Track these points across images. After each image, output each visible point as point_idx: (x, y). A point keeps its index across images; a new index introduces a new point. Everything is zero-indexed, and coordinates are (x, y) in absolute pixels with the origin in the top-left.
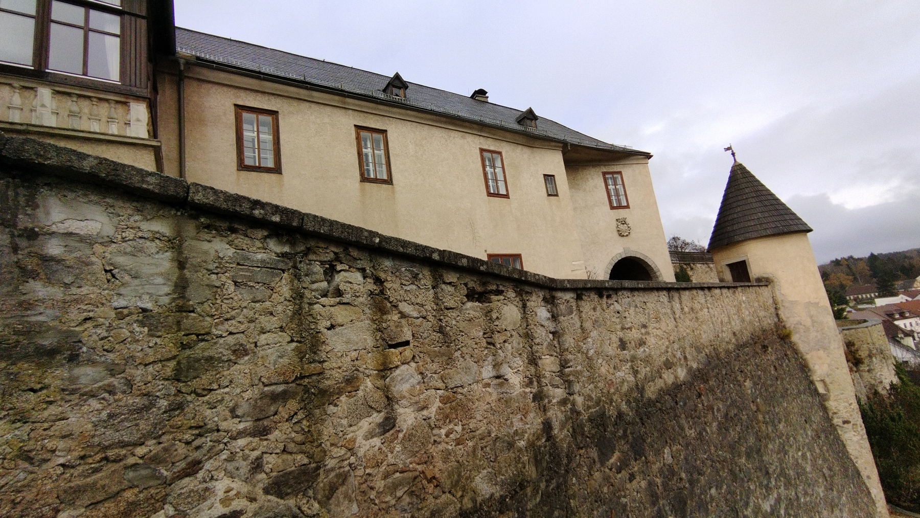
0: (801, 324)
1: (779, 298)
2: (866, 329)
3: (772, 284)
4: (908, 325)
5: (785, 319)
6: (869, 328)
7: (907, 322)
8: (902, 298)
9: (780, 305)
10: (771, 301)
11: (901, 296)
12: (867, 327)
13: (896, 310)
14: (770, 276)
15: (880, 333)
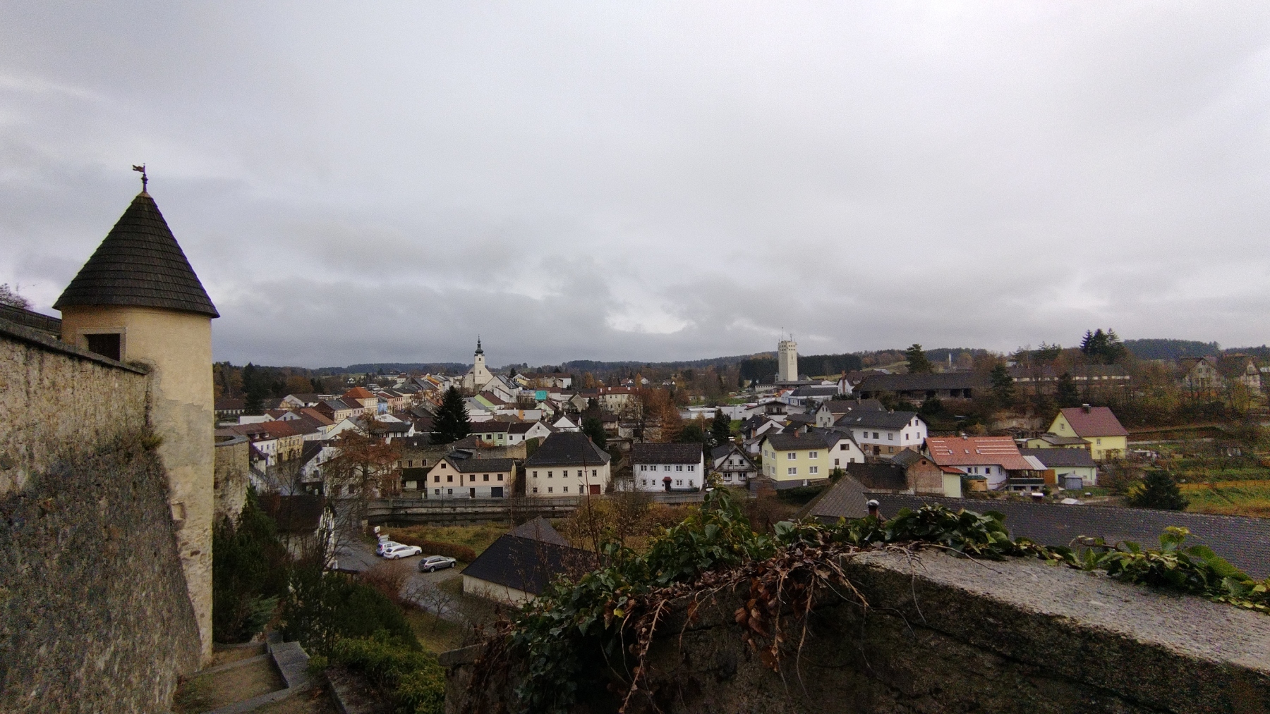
0: (174, 432)
1: (155, 394)
2: (231, 447)
3: (150, 375)
4: (265, 448)
5: (154, 423)
6: (235, 446)
7: (265, 444)
8: (267, 418)
9: (153, 405)
10: (143, 397)
11: (267, 415)
12: (233, 445)
13: (258, 431)
14: (151, 363)
15: (244, 453)
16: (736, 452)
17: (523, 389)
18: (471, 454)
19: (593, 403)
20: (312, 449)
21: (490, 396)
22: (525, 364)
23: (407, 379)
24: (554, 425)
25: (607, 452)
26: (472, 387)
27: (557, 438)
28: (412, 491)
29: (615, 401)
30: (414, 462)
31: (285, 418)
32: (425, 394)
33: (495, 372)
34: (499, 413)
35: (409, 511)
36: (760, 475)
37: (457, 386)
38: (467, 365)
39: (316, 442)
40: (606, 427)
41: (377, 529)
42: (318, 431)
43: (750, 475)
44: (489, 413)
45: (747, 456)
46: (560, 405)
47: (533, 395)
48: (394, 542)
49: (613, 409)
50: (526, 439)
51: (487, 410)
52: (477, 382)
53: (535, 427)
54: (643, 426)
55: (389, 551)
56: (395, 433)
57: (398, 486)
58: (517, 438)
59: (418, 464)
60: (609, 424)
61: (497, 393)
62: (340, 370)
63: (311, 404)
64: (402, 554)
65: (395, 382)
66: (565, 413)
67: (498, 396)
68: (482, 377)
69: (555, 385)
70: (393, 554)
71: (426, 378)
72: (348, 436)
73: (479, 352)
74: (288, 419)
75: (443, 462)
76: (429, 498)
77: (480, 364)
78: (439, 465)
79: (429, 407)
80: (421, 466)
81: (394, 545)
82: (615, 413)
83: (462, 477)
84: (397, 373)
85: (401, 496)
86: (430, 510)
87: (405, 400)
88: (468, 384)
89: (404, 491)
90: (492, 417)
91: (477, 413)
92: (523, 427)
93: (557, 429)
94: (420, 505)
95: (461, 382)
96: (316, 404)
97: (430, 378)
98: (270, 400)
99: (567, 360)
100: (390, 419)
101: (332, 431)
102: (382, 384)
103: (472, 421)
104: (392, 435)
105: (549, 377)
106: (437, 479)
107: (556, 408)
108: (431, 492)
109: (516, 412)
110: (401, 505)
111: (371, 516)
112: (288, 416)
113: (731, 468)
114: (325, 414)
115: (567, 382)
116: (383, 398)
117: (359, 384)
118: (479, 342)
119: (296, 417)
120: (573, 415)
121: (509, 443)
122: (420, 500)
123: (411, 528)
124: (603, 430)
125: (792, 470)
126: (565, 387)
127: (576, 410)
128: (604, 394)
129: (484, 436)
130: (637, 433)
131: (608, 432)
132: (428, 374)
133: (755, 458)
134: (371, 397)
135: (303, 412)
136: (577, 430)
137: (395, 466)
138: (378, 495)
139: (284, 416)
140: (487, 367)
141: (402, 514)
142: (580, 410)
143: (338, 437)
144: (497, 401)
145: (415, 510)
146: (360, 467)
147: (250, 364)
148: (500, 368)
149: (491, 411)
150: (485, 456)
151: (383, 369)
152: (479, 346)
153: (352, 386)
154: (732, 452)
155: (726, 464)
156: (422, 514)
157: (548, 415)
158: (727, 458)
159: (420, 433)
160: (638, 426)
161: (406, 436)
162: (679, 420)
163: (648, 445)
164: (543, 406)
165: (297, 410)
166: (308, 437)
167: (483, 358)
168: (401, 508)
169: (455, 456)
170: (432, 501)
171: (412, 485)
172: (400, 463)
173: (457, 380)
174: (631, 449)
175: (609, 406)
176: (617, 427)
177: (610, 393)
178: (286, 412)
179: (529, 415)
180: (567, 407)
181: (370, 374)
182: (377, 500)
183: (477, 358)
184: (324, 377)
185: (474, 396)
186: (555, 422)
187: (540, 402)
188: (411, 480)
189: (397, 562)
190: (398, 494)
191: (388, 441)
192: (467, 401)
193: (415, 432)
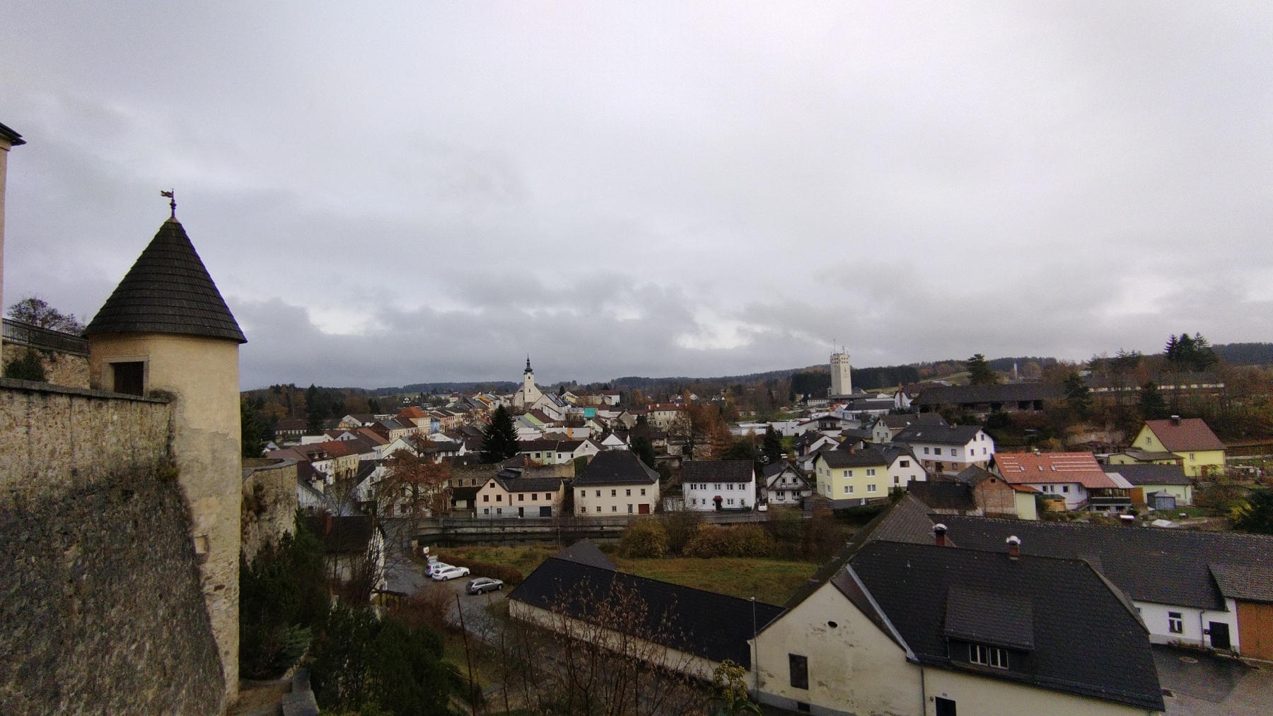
0: (197, 462)
1: (178, 423)
2: (279, 470)
3: (173, 403)
4: (324, 467)
5: (177, 453)
6: (283, 469)
7: (323, 463)
8: (326, 438)
9: (176, 434)
10: (164, 426)
11: (326, 435)
12: (281, 468)
13: (317, 451)
14: (175, 391)
15: (292, 476)
16: (789, 470)
17: (572, 407)
18: (520, 473)
19: (641, 420)
20: (366, 468)
21: (539, 414)
22: (574, 382)
23: (459, 398)
24: (603, 443)
25: (656, 470)
26: (522, 405)
27: (606, 457)
28: (462, 511)
29: (663, 417)
30: (464, 481)
31: (342, 438)
32: (476, 413)
33: (544, 390)
34: (549, 431)
35: (459, 531)
36: (815, 494)
37: (506, 404)
38: (518, 383)
39: (371, 461)
40: (654, 444)
41: (426, 550)
42: (373, 451)
43: (804, 494)
44: (538, 431)
45: (801, 474)
46: (609, 422)
47: (582, 412)
48: (443, 564)
49: (661, 426)
50: (575, 457)
51: (536, 428)
52: (527, 401)
53: (583, 445)
54: (692, 443)
55: (438, 572)
56: (447, 452)
57: (449, 505)
58: (566, 457)
59: (467, 483)
60: (658, 441)
61: (546, 412)
62: (396, 390)
63: (367, 424)
64: (450, 575)
65: (448, 402)
66: (613, 431)
67: (547, 414)
68: (532, 395)
69: (604, 403)
70: (441, 575)
71: (476, 397)
72: (400, 455)
73: (528, 370)
74: (345, 439)
75: (492, 481)
76: (478, 517)
77: (529, 382)
78: (488, 485)
79: (480, 425)
80: (472, 486)
81: (442, 566)
82: (664, 430)
83: (510, 496)
84: (450, 392)
85: (451, 516)
86: (479, 529)
87: (457, 419)
88: (518, 403)
89: (454, 510)
90: (541, 436)
91: (525, 432)
92: (571, 445)
93: (606, 447)
94: (469, 524)
95: (511, 400)
96: (373, 424)
97: (481, 397)
98: (329, 421)
99: (615, 378)
100: (440, 438)
101: (386, 451)
102: (435, 404)
103: (522, 440)
104: (443, 455)
105: (597, 395)
106: (486, 498)
107: (604, 425)
108: (480, 511)
109: (565, 430)
110: (451, 524)
111: (423, 536)
112: (345, 436)
113: (784, 486)
114: (379, 433)
115: (615, 399)
116: (436, 417)
117: (413, 404)
118: (528, 360)
119: (353, 437)
120: (622, 432)
121: (558, 461)
122: (470, 520)
123: (460, 548)
124: (652, 447)
125: (849, 489)
126: (613, 404)
127: (625, 427)
128: (652, 411)
129: (533, 455)
130: (686, 450)
131: (657, 450)
132: (480, 393)
133: (809, 476)
134: (424, 416)
135: (360, 432)
136: (625, 448)
137: (446, 485)
138: (429, 515)
139: (342, 436)
140: (536, 385)
141: (453, 534)
142: (629, 427)
143: (391, 457)
144: (546, 419)
145: (465, 529)
146: (410, 487)
147: (313, 386)
148: (550, 386)
149: (540, 429)
150: (533, 475)
151: (437, 389)
152: (528, 364)
153: (407, 405)
154: (784, 470)
155: (779, 482)
156: (472, 534)
157: (597, 432)
158: (780, 476)
159: (471, 452)
160: (687, 443)
161: (456, 455)
162: (729, 436)
163: (697, 463)
164: (591, 423)
165: (354, 430)
166: (364, 457)
167: (532, 377)
168: (451, 528)
169: (504, 475)
170: (481, 521)
171: (462, 504)
172: (450, 482)
173: (508, 399)
174: (680, 467)
175: (658, 423)
176: (666, 444)
177: (659, 410)
178: (344, 432)
179: (578, 433)
180: (615, 424)
181: (425, 393)
182: (427, 519)
183: (527, 376)
184: (381, 398)
185: (523, 415)
186: (603, 439)
187: (589, 419)
188: (461, 499)
189: (444, 583)
190: (448, 514)
191: (439, 460)
192: (517, 420)
193: (466, 451)
